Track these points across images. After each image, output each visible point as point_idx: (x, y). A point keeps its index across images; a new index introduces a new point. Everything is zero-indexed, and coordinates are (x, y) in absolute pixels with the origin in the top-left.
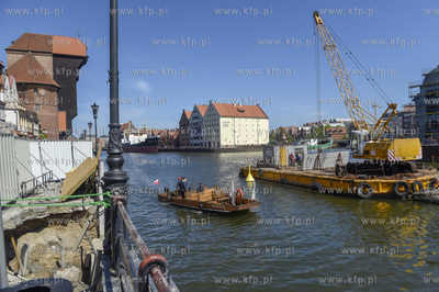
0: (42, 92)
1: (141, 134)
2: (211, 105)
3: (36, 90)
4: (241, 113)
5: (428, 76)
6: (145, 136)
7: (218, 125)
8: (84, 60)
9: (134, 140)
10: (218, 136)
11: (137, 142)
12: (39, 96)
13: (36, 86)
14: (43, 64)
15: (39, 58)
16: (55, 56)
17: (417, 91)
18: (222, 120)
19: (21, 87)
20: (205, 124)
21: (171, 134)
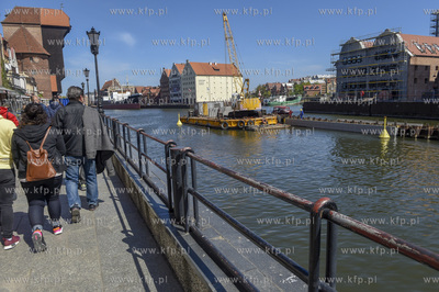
0: (36, 60)
1: (125, 92)
2: (188, 64)
3: (31, 59)
4: (216, 71)
5: (345, 46)
6: (128, 94)
7: (194, 83)
8: (68, 29)
9: (118, 97)
10: (195, 94)
11: (120, 99)
12: (34, 63)
13: (31, 55)
14: (34, 35)
15: (30, 29)
16: (43, 26)
17: (337, 58)
18: (198, 78)
19: (20, 56)
20: (183, 82)
21: (153, 91)
